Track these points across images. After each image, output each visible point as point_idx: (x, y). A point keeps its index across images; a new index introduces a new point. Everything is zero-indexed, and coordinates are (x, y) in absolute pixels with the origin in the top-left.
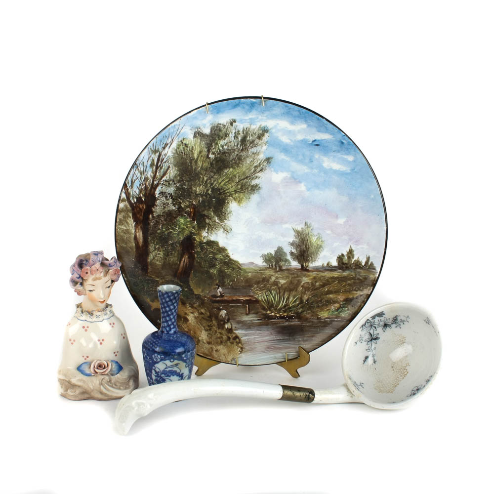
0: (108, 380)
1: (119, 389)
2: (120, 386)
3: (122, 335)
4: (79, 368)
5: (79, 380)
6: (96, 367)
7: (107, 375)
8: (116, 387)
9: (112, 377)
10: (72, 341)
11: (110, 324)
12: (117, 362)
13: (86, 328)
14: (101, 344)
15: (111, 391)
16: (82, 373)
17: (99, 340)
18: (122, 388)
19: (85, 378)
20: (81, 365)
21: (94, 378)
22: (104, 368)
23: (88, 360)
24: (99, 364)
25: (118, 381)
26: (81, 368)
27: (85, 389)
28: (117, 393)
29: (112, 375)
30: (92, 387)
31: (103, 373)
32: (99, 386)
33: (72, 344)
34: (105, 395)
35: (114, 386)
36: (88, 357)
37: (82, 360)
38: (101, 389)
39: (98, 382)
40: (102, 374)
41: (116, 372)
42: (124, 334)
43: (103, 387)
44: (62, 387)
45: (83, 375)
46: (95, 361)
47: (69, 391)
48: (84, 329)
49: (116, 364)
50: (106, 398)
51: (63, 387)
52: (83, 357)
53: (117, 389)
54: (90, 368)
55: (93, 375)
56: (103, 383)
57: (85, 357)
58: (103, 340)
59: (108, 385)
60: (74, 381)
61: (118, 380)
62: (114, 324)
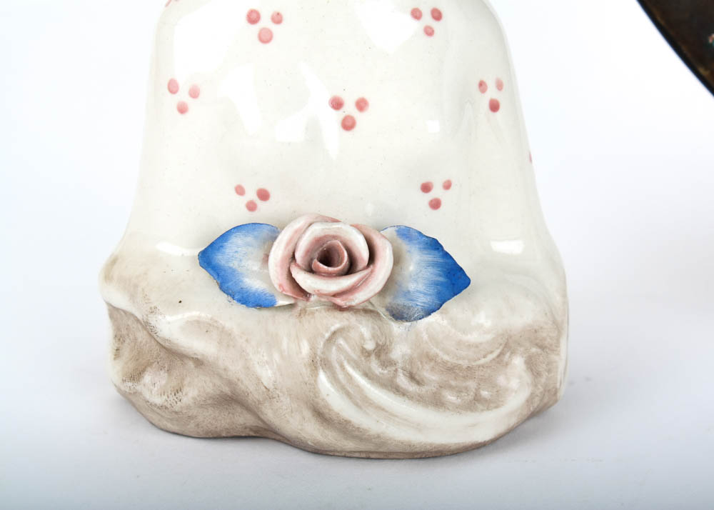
0: (370, 346)
1: (436, 402)
2: (442, 386)
3: (482, 85)
4: (208, 258)
5: (197, 323)
6: (298, 256)
7: (366, 311)
8: (412, 388)
9: (397, 328)
10: (183, 96)
11: (416, 14)
12: (434, 245)
13: (265, 22)
14: (348, 125)
15: (380, 408)
16: (224, 287)
17: (337, 104)
18: (450, 397)
19: (235, 316)
20: (224, 237)
21: (282, 324)
22: (351, 269)
23: (265, 212)
24: (319, 241)
25: (429, 358)
26: (221, 258)
27: (230, 383)
28: (419, 427)
29: (398, 315)
30: (267, 375)
31: (339, 301)
32: (306, 372)
33: (182, 109)
34: (344, 427)
35: (402, 381)
36: (264, 195)
37: (233, 212)
38: (315, 391)
39: (305, 349)
40: (335, 305)
41: (423, 300)
42: (500, 86)
43: (334, 379)
44: (117, 353)
45: (223, 297)
46: (299, 224)
47: (147, 378)
48: (256, 28)
49: (430, 257)
50: (350, 445)
51: (126, 352)
52: (240, 191)
53: (420, 400)
54: (266, 258)
55: (282, 302)
56: (334, 355)
57: (251, 195)
58: (361, 105)
59: (367, 375)
60: (171, 326)
61: (435, 350)
62: (437, 15)
